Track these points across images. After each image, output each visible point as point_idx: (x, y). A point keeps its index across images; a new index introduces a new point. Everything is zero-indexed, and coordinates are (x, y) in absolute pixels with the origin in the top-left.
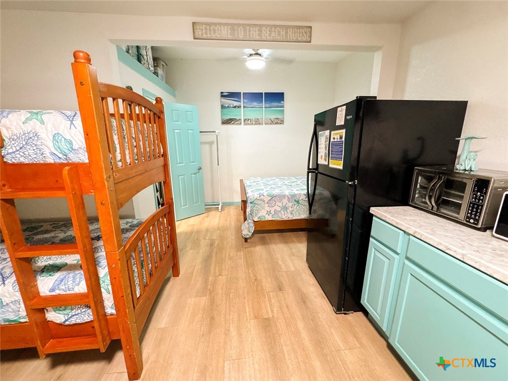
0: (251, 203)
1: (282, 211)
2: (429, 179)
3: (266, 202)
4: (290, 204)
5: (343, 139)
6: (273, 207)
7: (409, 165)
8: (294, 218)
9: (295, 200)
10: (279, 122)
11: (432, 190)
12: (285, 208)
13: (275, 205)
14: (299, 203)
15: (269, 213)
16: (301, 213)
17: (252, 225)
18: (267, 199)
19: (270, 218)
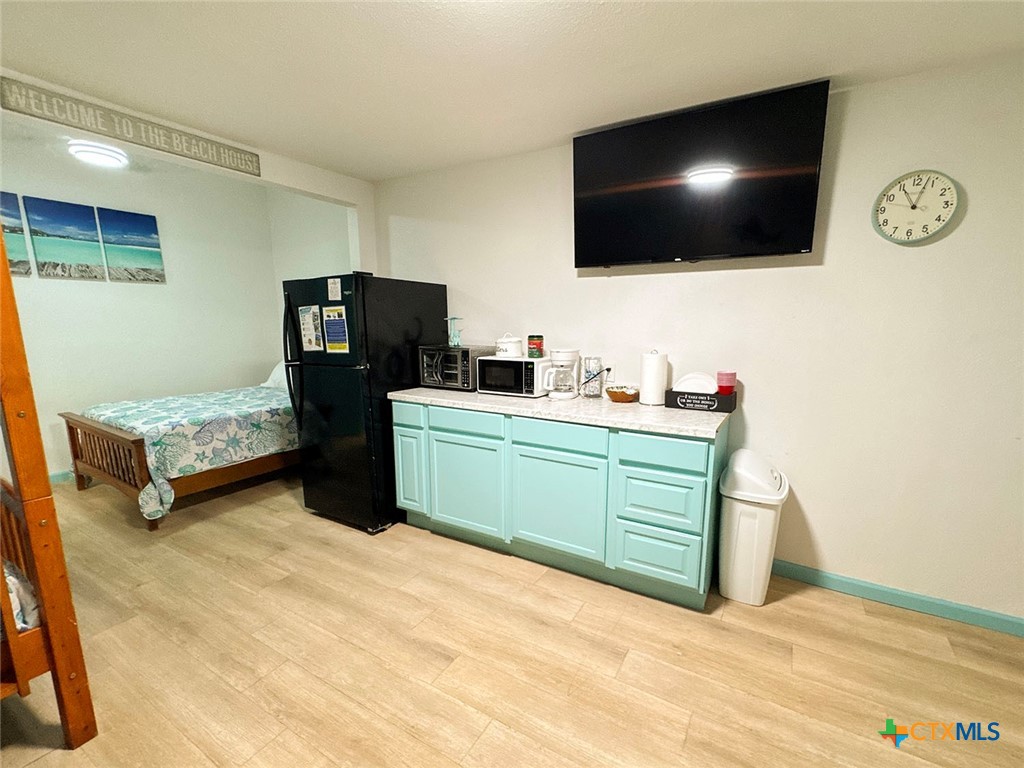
0: (154, 444)
1: (230, 449)
2: (432, 357)
3: (190, 436)
4: (243, 434)
5: (344, 317)
6: (208, 443)
7: (413, 345)
8: (256, 456)
9: (252, 424)
10: (152, 277)
11: (436, 366)
12: (234, 442)
13: (211, 441)
14: (261, 428)
15: (201, 457)
16: (267, 445)
17: (167, 487)
18: (191, 431)
19: (205, 466)
